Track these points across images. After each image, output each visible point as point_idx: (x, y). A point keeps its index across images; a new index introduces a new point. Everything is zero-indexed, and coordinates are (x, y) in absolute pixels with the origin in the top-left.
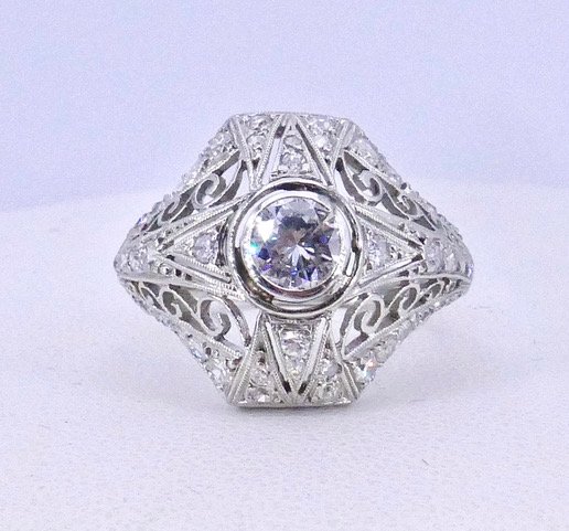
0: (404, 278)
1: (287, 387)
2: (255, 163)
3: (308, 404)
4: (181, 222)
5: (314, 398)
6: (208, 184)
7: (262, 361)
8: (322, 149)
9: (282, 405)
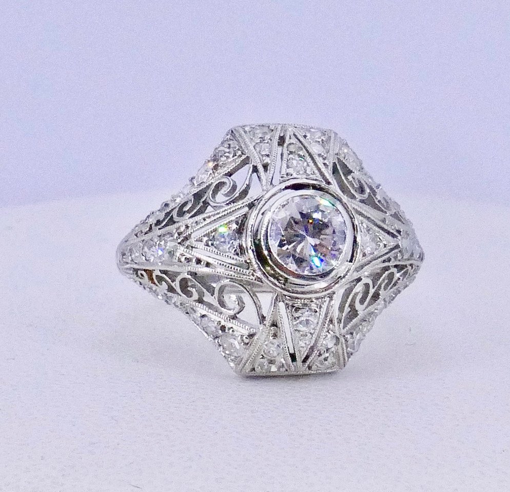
0: (386, 264)
1: (293, 357)
2: (265, 167)
3: (308, 372)
4: (199, 218)
5: (314, 367)
6: (220, 185)
7: (275, 336)
8: (319, 155)
9: (286, 373)
